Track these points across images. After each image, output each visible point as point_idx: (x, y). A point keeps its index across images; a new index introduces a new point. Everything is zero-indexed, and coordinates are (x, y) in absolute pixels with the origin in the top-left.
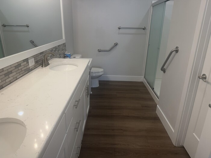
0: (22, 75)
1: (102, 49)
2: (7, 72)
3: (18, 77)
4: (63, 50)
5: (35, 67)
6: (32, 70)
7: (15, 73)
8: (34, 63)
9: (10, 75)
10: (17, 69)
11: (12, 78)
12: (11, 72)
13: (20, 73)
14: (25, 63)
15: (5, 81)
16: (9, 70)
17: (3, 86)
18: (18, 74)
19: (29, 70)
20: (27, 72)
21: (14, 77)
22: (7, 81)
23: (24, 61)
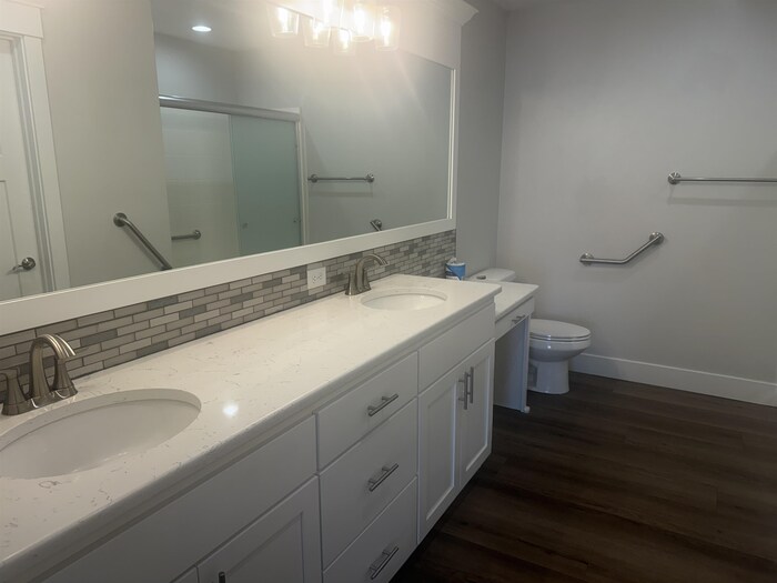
0: (281, 307)
1: (598, 255)
2: (238, 292)
3: (266, 312)
4: (441, 251)
5: (326, 293)
6: (314, 298)
7: (261, 300)
8: (323, 282)
9: (246, 304)
10: (268, 290)
11: (251, 310)
12: (250, 296)
13: (277, 302)
14: (297, 276)
15: (229, 316)
16: (245, 291)
17: (223, 326)
18: (271, 304)
19: (305, 298)
20: (298, 302)
21: (257, 308)
22: (235, 315)
23: (293, 271)
